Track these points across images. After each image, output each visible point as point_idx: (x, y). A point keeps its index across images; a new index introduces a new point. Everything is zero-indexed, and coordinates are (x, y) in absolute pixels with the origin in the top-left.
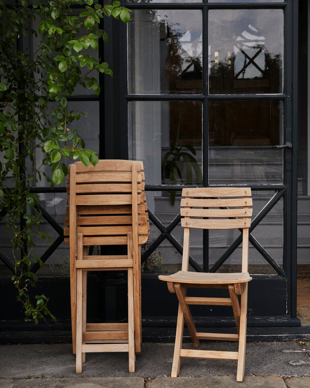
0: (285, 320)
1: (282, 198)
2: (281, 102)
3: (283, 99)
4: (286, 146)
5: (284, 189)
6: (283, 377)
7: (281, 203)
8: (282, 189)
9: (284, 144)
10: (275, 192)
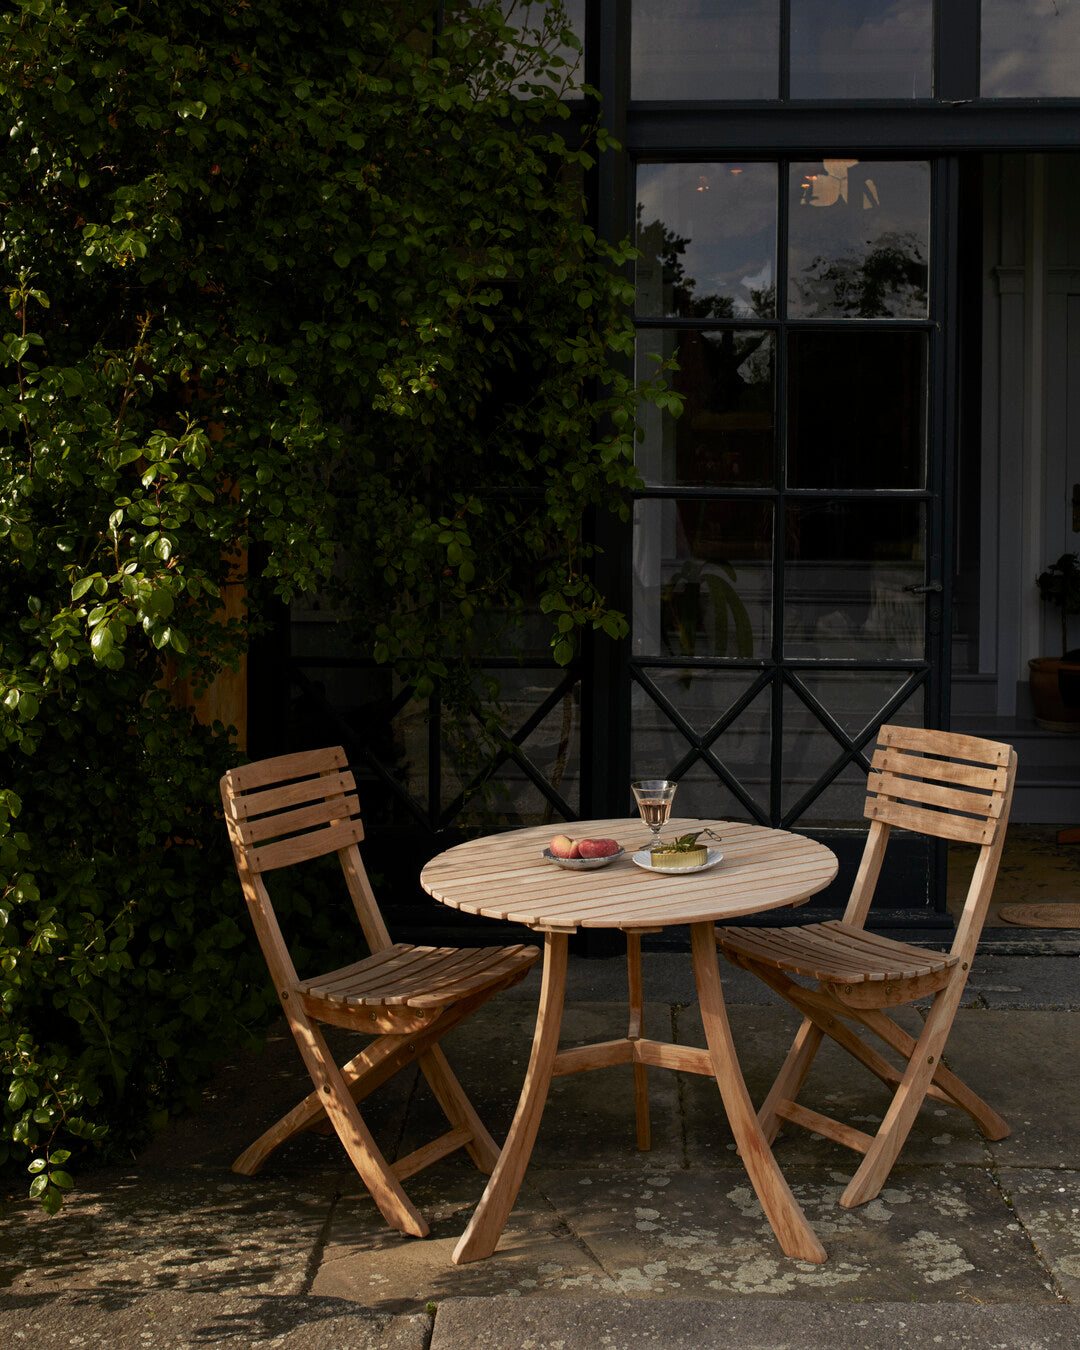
0: (922, 915)
1: (921, 686)
2: (923, 506)
3: (927, 500)
4: (930, 588)
5: (926, 668)
6: (918, 1009)
7: (920, 694)
8: (923, 669)
9: (928, 585)
10: (910, 674)
